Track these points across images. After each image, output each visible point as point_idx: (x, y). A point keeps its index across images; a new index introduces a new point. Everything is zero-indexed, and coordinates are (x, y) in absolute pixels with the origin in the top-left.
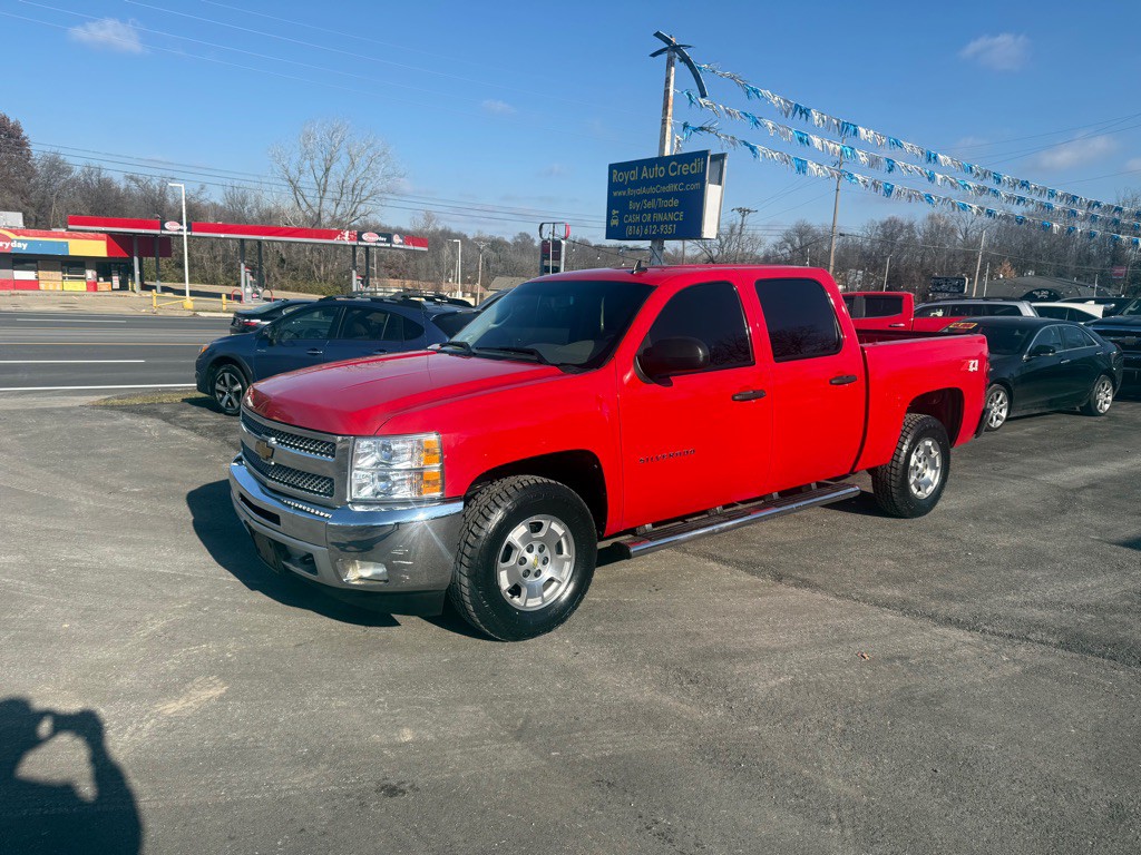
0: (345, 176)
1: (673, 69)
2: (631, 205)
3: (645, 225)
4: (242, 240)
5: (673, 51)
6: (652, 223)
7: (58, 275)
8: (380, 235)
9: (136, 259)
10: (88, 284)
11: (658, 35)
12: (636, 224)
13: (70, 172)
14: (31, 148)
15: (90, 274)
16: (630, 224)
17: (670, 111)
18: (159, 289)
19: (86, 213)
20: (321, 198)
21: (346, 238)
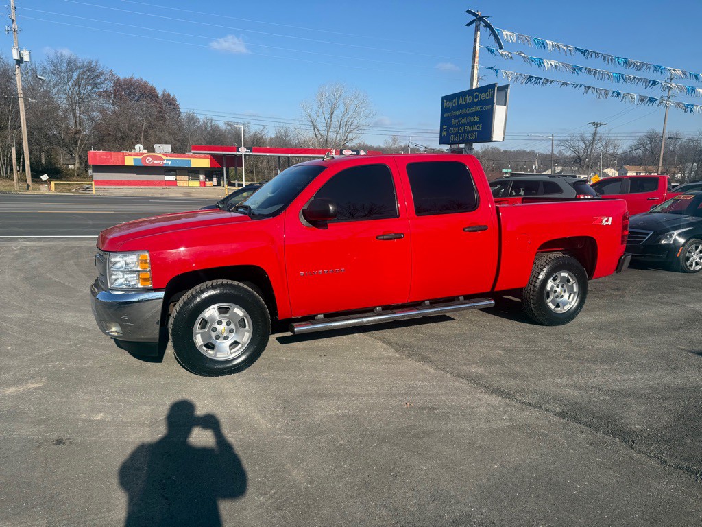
0: (342, 117)
1: (479, 33)
2: (454, 122)
3: (460, 134)
4: (279, 157)
5: (478, 21)
6: (464, 133)
7: (186, 178)
8: (352, 151)
9: (225, 169)
10: (201, 183)
11: (468, 11)
12: (456, 134)
13: (199, 122)
14: (181, 110)
15: (202, 177)
16: (453, 134)
17: (477, 60)
18: (236, 185)
19: (204, 144)
20: (328, 131)
21: (334, 154)
